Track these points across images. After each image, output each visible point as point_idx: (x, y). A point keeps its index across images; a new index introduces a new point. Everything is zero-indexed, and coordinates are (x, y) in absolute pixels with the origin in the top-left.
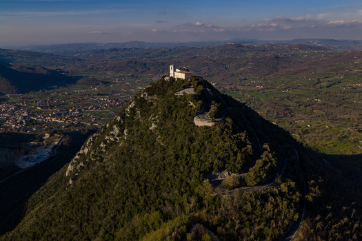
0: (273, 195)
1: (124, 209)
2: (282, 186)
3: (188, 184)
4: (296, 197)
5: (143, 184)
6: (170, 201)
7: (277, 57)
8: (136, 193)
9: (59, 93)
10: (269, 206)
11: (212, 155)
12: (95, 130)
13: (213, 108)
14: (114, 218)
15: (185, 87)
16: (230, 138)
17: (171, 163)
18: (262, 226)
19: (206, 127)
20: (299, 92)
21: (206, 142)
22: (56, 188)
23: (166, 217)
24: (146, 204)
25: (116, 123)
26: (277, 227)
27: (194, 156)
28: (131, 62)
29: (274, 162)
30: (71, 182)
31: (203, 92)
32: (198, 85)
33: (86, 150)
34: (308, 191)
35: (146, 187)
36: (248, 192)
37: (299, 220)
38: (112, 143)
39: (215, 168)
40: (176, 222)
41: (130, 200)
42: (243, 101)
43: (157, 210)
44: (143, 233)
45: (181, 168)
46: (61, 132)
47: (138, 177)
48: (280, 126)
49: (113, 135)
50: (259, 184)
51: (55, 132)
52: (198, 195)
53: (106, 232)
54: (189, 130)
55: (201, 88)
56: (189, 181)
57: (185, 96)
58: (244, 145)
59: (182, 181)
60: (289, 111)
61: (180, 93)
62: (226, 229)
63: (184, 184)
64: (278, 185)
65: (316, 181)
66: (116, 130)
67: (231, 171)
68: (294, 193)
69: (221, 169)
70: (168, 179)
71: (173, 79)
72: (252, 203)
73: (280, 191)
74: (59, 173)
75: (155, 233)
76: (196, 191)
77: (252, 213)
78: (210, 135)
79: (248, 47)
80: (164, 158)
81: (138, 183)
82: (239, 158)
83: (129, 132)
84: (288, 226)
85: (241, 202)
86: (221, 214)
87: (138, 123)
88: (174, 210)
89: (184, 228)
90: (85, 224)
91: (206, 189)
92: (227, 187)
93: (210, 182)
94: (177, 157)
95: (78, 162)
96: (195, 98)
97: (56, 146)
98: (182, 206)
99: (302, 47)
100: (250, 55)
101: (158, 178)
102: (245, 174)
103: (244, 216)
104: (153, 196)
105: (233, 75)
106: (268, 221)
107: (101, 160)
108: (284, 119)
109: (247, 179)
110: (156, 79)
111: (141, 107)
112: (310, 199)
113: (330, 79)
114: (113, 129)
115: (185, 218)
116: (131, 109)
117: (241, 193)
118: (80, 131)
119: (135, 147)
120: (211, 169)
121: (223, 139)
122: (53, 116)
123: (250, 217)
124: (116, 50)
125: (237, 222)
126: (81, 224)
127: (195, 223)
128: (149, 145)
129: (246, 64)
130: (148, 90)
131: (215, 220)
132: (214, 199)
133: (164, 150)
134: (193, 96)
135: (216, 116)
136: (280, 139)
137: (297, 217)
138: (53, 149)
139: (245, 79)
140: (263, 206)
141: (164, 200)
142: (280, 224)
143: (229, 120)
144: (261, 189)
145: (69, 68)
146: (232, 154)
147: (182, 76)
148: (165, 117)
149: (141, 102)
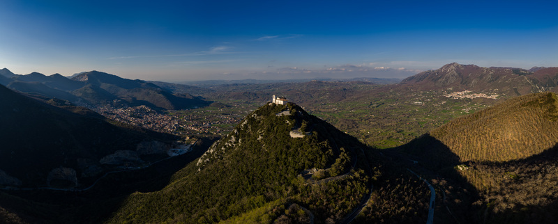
0: (350, 180)
1: (235, 192)
2: (356, 173)
3: (285, 178)
4: (366, 179)
5: (251, 177)
6: (272, 189)
7: (345, 89)
8: (245, 183)
9: (198, 111)
10: (348, 188)
11: (304, 157)
12: (219, 138)
13: (304, 125)
14: (228, 197)
15: (283, 110)
16: (316, 145)
17: (272, 164)
18: (344, 201)
19: (299, 138)
20: (359, 111)
21: (299, 149)
22: (189, 172)
23: (268, 200)
24: (253, 190)
25: (233, 134)
26: (354, 200)
27: (290, 159)
28: (246, 93)
29: (349, 159)
30: (199, 170)
31: (296, 113)
32: (292, 109)
33: (212, 151)
34: (373, 174)
35: (253, 179)
36: (331, 181)
37: (370, 193)
38: (230, 148)
39: (306, 166)
40: (277, 202)
41: (241, 186)
42: (324, 119)
43: (261, 194)
44: (250, 208)
45: (280, 167)
46: (197, 137)
47: (248, 172)
48: (351, 134)
49: (231, 142)
50: (339, 175)
51: (193, 136)
52: (294, 185)
53: (221, 205)
54: (286, 141)
55: (294, 110)
56: (286, 176)
57: (283, 117)
58: (327, 149)
59: (281, 176)
60: (355, 124)
61: (280, 115)
62: (317, 206)
63: (283, 178)
64: (353, 174)
65: (377, 167)
66: (233, 139)
67: (318, 168)
68: (364, 177)
69: (311, 167)
70: (270, 175)
71: (274, 105)
72: (335, 188)
73: (354, 177)
74: (192, 163)
75: (259, 209)
76: (292, 182)
77: (336, 194)
78: (302, 144)
79: (326, 83)
80: (268, 160)
81: (247, 176)
82: (323, 159)
83: (243, 141)
84: (362, 198)
85: (327, 187)
86: (312, 197)
87: (249, 135)
88: (275, 195)
89: (283, 206)
90: (207, 198)
91: (300, 181)
92: (316, 178)
93: (303, 176)
94: (277, 160)
95: (206, 158)
96: (290, 118)
97: (192, 146)
98: (281, 193)
99: (359, 83)
100: (327, 88)
101: (262, 174)
102: (329, 169)
103: (330, 196)
104: (259, 185)
105: (316, 102)
106: (348, 197)
107: (222, 158)
108: (352, 130)
109: (331, 172)
110: (263, 104)
111: (252, 124)
112: (375, 178)
113: (378, 102)
114: (231, 138)
115: (284, 200)
116: (244, 125)
117: (327, 182)
118: (209, 138)
119: (246, 152)
120: (303, 167)
121: (311, 146)
122: (193, 126)
123: (335, 196)
124: (237, 85)
125: (325, 200)
126: (204, 197)
127: (292, 203)
128: (256, 151)
129: (324, 94)
130: (257, 112)
131: (307, 200)
132: (306, 187)
133: (268, 154)
134: (289, 116)
135: (305, 130)
136: (351, 143)
137: (368, 191)
138: (190, 147)
139: (325, 104)
140: (343, 188)
141: (267, 188)
142: (357, 197)
143: (314, 132)
144: (341, 178)
145: (206, 96)
146: (318, 156)
147: (281, 102)
148: (269, 131)
149: (252, 120)
